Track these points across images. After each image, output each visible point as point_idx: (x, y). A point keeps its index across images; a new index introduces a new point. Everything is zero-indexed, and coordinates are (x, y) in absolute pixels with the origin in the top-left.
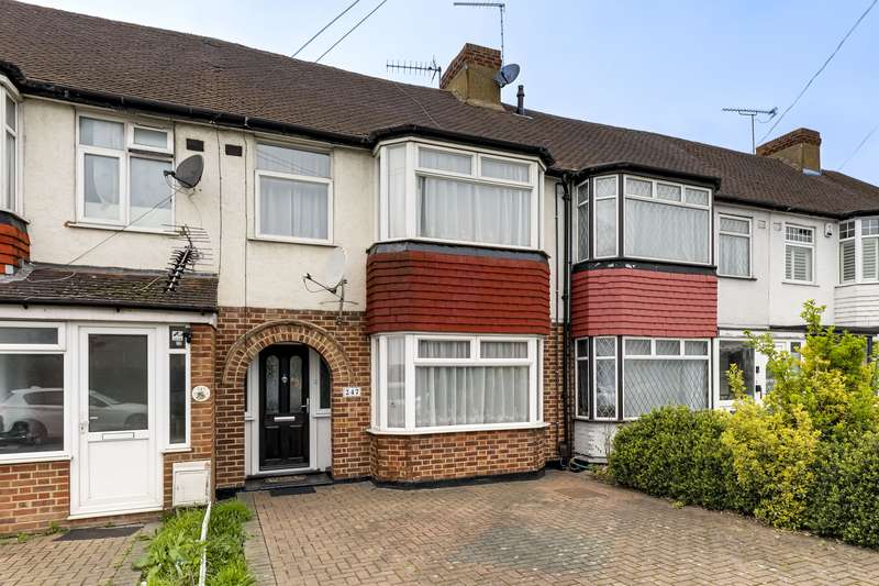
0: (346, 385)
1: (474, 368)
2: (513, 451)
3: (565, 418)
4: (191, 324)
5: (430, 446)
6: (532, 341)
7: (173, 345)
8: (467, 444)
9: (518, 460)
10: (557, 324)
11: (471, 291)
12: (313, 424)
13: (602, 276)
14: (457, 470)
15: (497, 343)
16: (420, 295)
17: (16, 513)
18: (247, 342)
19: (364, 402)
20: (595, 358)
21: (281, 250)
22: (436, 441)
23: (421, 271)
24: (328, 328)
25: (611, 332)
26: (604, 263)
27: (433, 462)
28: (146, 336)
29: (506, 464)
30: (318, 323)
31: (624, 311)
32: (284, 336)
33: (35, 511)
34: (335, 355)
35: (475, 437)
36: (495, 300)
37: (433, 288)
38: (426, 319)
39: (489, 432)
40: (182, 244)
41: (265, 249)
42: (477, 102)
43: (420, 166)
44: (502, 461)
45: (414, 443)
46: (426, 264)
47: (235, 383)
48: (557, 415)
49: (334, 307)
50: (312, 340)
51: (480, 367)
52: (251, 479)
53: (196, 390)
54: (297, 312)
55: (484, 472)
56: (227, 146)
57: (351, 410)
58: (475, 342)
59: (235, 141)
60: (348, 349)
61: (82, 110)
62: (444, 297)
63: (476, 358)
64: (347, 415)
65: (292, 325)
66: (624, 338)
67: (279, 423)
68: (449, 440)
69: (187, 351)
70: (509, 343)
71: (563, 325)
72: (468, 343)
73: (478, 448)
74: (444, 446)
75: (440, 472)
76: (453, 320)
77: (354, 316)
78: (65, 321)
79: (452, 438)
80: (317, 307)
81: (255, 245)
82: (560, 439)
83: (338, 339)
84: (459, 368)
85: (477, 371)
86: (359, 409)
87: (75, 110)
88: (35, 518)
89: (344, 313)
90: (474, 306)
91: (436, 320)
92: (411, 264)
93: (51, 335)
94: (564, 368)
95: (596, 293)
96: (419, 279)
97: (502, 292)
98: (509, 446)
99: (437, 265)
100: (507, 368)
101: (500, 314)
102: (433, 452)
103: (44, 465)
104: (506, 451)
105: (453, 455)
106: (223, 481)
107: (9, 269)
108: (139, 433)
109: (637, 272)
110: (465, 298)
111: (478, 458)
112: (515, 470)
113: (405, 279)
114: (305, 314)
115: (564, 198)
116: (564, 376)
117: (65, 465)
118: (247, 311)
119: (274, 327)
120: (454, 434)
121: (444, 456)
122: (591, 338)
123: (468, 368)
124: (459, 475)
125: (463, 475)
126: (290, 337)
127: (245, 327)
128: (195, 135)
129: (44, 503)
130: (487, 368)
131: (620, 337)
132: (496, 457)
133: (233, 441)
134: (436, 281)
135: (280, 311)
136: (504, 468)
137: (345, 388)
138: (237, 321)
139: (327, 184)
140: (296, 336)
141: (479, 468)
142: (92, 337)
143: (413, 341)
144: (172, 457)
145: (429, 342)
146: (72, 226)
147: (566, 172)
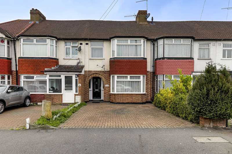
2: (137, 98)
3: (153, 92)
4: (78, 74)
5: (119, 96)
6: (142, 76)
7: (76, 77)
8: (127, 96)
9: (138, 100)
10: (151, 72)
11: (127, 66)
12: (102, 91)
13: (159, 62)
15: (134, 76)
16: (117, 68)
17: (56, 101)
18: (89, 77)
19: (109, 87)
20: (158, 79)
21: (94, 60)
23: (117, 63)
24: (103, 74)
25: (162, 74)
26: (160, 58)
27: (120, 99)
28: (72, 76)
29: (135, 101)
30: (101, 73)
31: (164, 69)
33: (58, 101)
34: (104, 79)
36: (133, 68)
37: (120, 66)
40: (78, 61)
41: (92, 60)
43: (118, 43)
45: (116, 95)
47: (87, 84)
49: (104, 70)
50: (100, 76)
51: (130, 81)
52: (91, 100)
53: (79, 84)
54: (97, 71)
58: (129, 76)
59: (87, 42)
60: (106, 78)
62: (122, 68)
63: (129, 79)
64: (106, 90)
65: (96, 73)
66: (164, 75)
67: (96, 91)
69: (78, 78)
70: (136, 76)
72: (127, 76)
73: (129, 97)
74: (122, 96)
76: (124, 72)
77: (107, 71)
78: (62, 74)
80: (101, 70)
81: (91, 60)
82: (151, 97)
83: (105, 76)
84: (126, 81)
86: (108, 89)
87: (64, 41)
89: (106, 71)
90: (128, 69)
91: (120, 72)
92: (115, 62)
93: (60, 76)
95: (158, 65)
96: (117, 65)
99: (120, 62)
100: (136, 81)
101: (134, 71)
103: (59, 95)
104: (135, 98)
106: (85, 100)
107: (56, 67)
108: (71, 91)
109: (168, 60)
110: (126, 68)
113: (114, 65)
114: (99, 71)
115: (153, 45)
117: (62, 95)
118: (89, 71)
119: (93, 74)
120: (124, 94)
121: (122, 98)
122: (158, 75)
123: (127, 81)
124: (125, 102)
125: (126, 102)
127: (89, 74)
128: (81, 42)
130: (132, 81)
133: (87, 93)
135: (94, 71)
137: (106, 85)
139: (103, 48)
140: (97, 76)
141: (129, 101)
142: (65, 76)
143: (116, 76)
144: (75, 95)
145: (119, 76)
146: (64, 59)
147: (153, 39)
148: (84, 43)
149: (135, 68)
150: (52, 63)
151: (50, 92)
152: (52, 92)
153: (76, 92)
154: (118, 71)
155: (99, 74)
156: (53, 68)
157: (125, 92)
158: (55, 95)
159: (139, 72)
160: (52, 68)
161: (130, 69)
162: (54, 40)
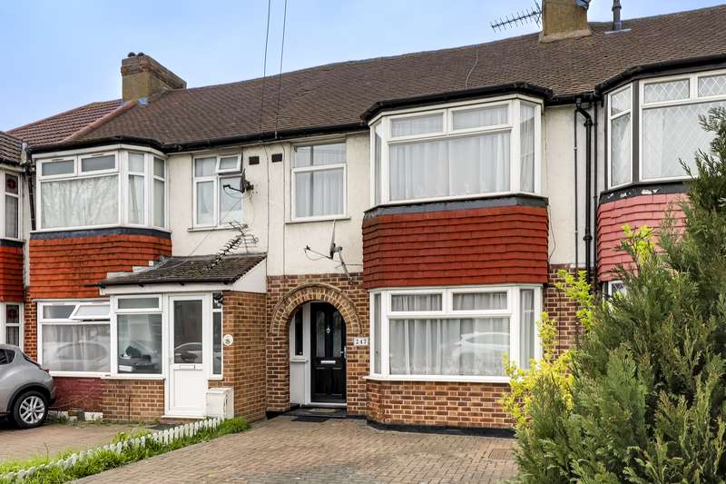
0: (356, 335)
1: (448, 320)
4: (223, 291)
5: (399, 393)
6: (513, 292)
7: (216, 306)
8: (437, 394)
9: (493, 415)
10: (577, 269)
11: (437, 245)
14: (426, 418)
15: (473, 294)
16: (388, 254)
17: (141, 409)
18: (285, 301)
19: (366, 350)
21: (307, 228)
22: (406, 388)
23: (390, 232)
24: (342, 288)
26: (618, 193)
27: (403, 407)
28: (201, 301)
29: (479, 418)
30: (335, 284)
32: (310, 296)
33: (148, 409)
34: (348, 310)
35: (445, 387)
36: (464, 251)
37: (401, 246)
38: (395, 276)
39: (460, 384)
41: (297, 229)
44: (475, 415)
45: (385, 388)
46: (394, 226)
49: (341, 271)
50: (331, 298)
51: (454, 319)
53: (226, 337)
54: (318, 276)
55: (455, 423)
56: (273, 156)
57: (361, 357)
58: (447, 294)
59: (277, 150)
60: (358, 305)
61: (197, 154)
62: (410, 253)
63: (447, 310)
64: (357, 361)
65: (315, 287)
67: (324, 365)
68: (418, 388)
69: (221, 310)
70: (487, 294)
71: (586, 269)
72: (441, 295)
73: (448, 399)
74: (413, 393)
75: (410, 417)
76: (420, 275)
77: (358, 276)
78: (162, 293)
80: (333, 271)
81: (290, 227)
83: (351, 297)
84: (433, 321)
85: (451, 322)
86: (364, 357)
87: (192, 155)
88: (149, 414)
89: (352, 275)
90: (442, 260)
91: (404, 275)
92: (380, 227)
93: (155, 303)
96: (388, 240)
97: (471, 243)
98: (483, 400)
99: (404, 225)
101: (470, 265)
102: (404, 398)
103: (152, 382)
104: (481, 405)
105: (422, 403)
106: (271, 406)
107: (151, 263)
108: (198, 366)
109: (659, 198)
110: (432, 252)
111: (448, 409)
112: (490, 425)
113: (377, 241)
114: (325, 278)
115: (585, 125)
117: (162, 382)
118: (285, 278)
119: (303, 289)
120: (424, 383)
121: (413, 403)
122: (607, 282)
123: (441, 320)
124: (428, 422)
125: (433, 422)
126: (315, 296)
127: (284, 290)
128: (253, 153)
129: (152, 405)
130: (462, 320)
132: (469, 409)
133: (277, 377)
134: (403, 239)
135: (307, 276)
136: (477, 421)
137: (355, 338)
138: (279, 286)
139: (343, 168)
140: (318, 296)
141: (449, 419)
142: (175, 302)
143: (386, 295)
144: (212, 384)
145: (402, 296)
146: (191, 231)
147: (581, 96)
148: (264, 154)
149: (474, 250)
150: (135, 250)
151: (123, 368)
152: (129, 369)
153: (216, 370)
154: (395, 268)
155: (326, 287)
156: (137, 270)
157: (433, 374)
158: (136, 382)
159: (497, 272)
160: (134, 268)
161: (453, 259)
162: (146, 155)
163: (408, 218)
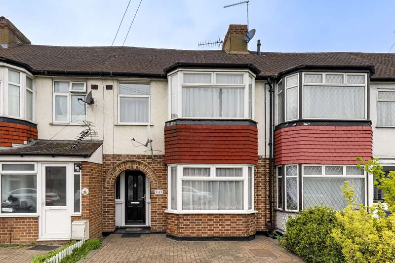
0: (156, 189)
1: (213, 181)
2: (234, 225)
3: (270, 209)
4: (82, 162)
5: (188, 220)
6: (245, 168)
7: (75, 171)
8: (208, 220)
9: (236, 230)
10: (265, 159)
11: (209, 142)
12: (147, 205)
13: (289, 131)
14: (202, 233)
15: (226, 169)
16: (183, 146)
17: (21, 236)
18: (114, 169)
19: (165, 197)
20: (286, 176)
21: (128, 129)
22: (192, 217)
23: (184, 134)
24: (148, 163)
25: (295, 162)
26: (291, 123)
27: (190, 228)
29: (230, 232)
30: (144, 161)
31: (302, 150)
32: (129, 167)
33: (26, 236)
34: (152, 175)
35: (212, 216)
36: (223, 146)
37: (190, 142)
38: (187, 157)
39: (220, 214)
40: (85, 129)
41: (122, 128)
42: (235, 52)
44: (228, 230)
45: (180, 218)
46: (186, 130)
47: (110, 187)
48: (266, 207)
49: (149, 153)
50: (142, 168)
51: (216, 181)
52: (122, 228)
53: (83, 190)
54: (135, 156)
55: (217, 235)
56: (107, 86)
57: (159, 200)
58: (213, 168)
59: (110, 83)
60: (157, 172)
61: (55, 78)
62: (195, 146)
63: (213, 176)
64: (156, 202)
65: (132, 162)
67: (133, 205)
68: (198, 217)
69: (80, 173)
70: (232, 169)
71: (270, 159)
72: (209, 169)
73: (214, 222)
74: (196, 220)
75: (194, 233)
76: (200, 157)
77: (160, 157)
79: (200, 217)
80: (143, 153)
81: (118, 127)
82: (267, 220)
83: (153, 168)
84: (205, 182)
85: (214, 183)
86: (162, 200)
87: (52, 79)
88: (26, 239)
89: (155, 156)
90: (211, 150)
91: (192, 157)
92: (178, 130)
93: (32, 167)
94: (270, 182)
95: (286, 140)
96: (183, 138)
97: (227, 142)
98: (231, 222)
99: (191, 130)
100: (231, 182)
101: (226, 154)
102: (190, 223)
104: (230, 225)
105: (201, 225)
106: (105, 229)
107: (25, 142)
109: (311, 127)
110: (206, 146)
111: (214, 227)
112: (235, 235)
113: (176, 138)
114: (138, 157)
115: (270, 91)
116: (270, 186)
117: (37, 218)
118: (114, 156)
119: (125, 163)
120: (201, 214)
121: (196, 225)
122: (284, 165)
123: (209, 181)
124: (204, 235)
125: (206, 235)
126: (132, 167)
127: (114, 163)
128: (94, 83)
129: (29, 233)
130: (220, 181)
131: (300, 165)
132: (224, 228)
133: (109, 212)
134: (191, 138)
135: (128, 155)
137: (156, 190)
138: (111, 160)
139: (148, 98)
140: (135, 167)
141: (215, 233)
142: (47, 168)
143: (180, 168)
145: (189, 168)
146: (52, 125)
147: (270, 77)
148: (102, 85)
149: (228, 146)
150: (15, 133)
154: (186, 153)
155: (139, 162)
157: (206, 209)
159: (239, 158)
161: (217, 150)
162: (21, 73)
163: (194, 127)
